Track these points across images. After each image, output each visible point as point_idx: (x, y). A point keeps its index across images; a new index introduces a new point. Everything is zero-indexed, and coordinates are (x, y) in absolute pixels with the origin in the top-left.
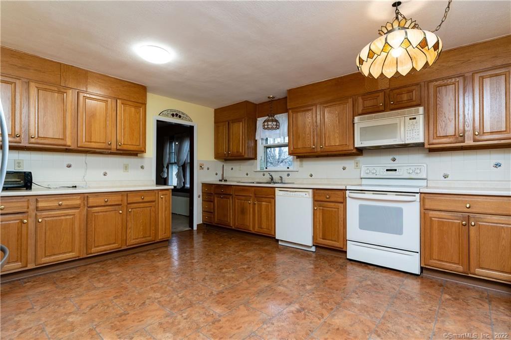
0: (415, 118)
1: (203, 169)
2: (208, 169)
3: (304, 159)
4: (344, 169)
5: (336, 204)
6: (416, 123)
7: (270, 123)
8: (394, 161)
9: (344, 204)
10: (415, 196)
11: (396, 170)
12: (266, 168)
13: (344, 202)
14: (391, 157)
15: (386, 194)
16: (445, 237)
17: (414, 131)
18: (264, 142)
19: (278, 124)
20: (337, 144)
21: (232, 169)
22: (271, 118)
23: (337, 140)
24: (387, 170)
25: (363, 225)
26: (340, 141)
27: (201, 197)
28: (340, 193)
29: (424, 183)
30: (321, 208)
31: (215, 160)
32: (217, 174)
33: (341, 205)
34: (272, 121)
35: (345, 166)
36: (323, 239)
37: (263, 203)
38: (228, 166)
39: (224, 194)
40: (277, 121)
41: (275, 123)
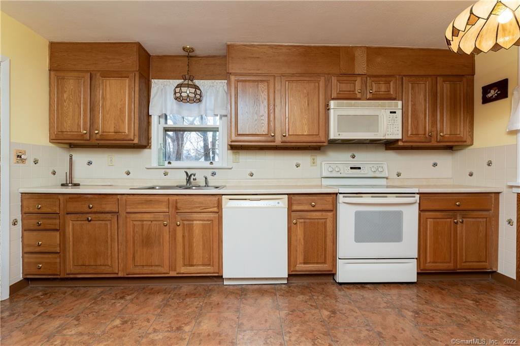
0: (395, 112)
1: (23, 161)
2: (36, 162)
3: (240, 151)
4: (298, 166)
5: (324, 213)
6: (396, 118)
7: (184, 89)
8: (354, 158)
9: (334, 212)
10: (414, 197)
11: (360, 168)
12: (169, 163)
13: (334, 210)
14: (351, 154)
15: (386, 197)
16: (439, 237)
17: (394, 126)
18: (162, 120)
19: (198, 92)
20: (305, 134)
21: (90, 163)
22: (186, 82)
23: (306, 128)
24: (351, 168)
25: (360, 237)
26: (309, 130)
27: (20, 223)
28: (329, 198)
29: (383, 182)
30: (302, 220)
31: (51, 145)
32: (54, 173)
33: (330, 214)
34: (188, 86)
35: (299, 162)
36: (305, 263)
37: (195, 222)
38: (81, 158)
39: (95, 213)
40: (196, 87)
41: (193, 90)
